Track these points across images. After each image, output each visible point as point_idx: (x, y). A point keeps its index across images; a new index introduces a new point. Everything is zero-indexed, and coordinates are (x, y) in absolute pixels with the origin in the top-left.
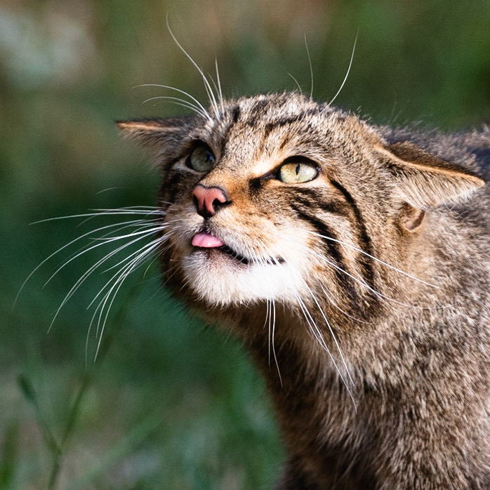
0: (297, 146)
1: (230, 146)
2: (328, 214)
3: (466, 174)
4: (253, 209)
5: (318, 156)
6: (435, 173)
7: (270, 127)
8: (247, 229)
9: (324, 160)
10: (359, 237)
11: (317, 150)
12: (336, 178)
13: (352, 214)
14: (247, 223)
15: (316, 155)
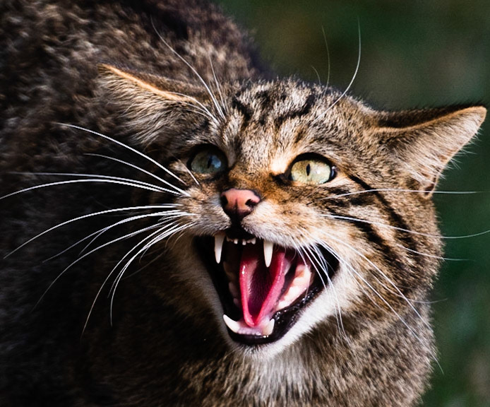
0: (311, 143)
1: (246, 147)
2: (359, 208)
3: (462, 109)
4: (286, 196)
5: (331, 153)
6: (434, 124)
7: (280, 121)
8: (288, 219)
9: (338, 157)
10: (389, 219)
11: (330, 148)
12: (353, 173)
13: (377, 201)
14: (284, 212)
15: (330, 153)
